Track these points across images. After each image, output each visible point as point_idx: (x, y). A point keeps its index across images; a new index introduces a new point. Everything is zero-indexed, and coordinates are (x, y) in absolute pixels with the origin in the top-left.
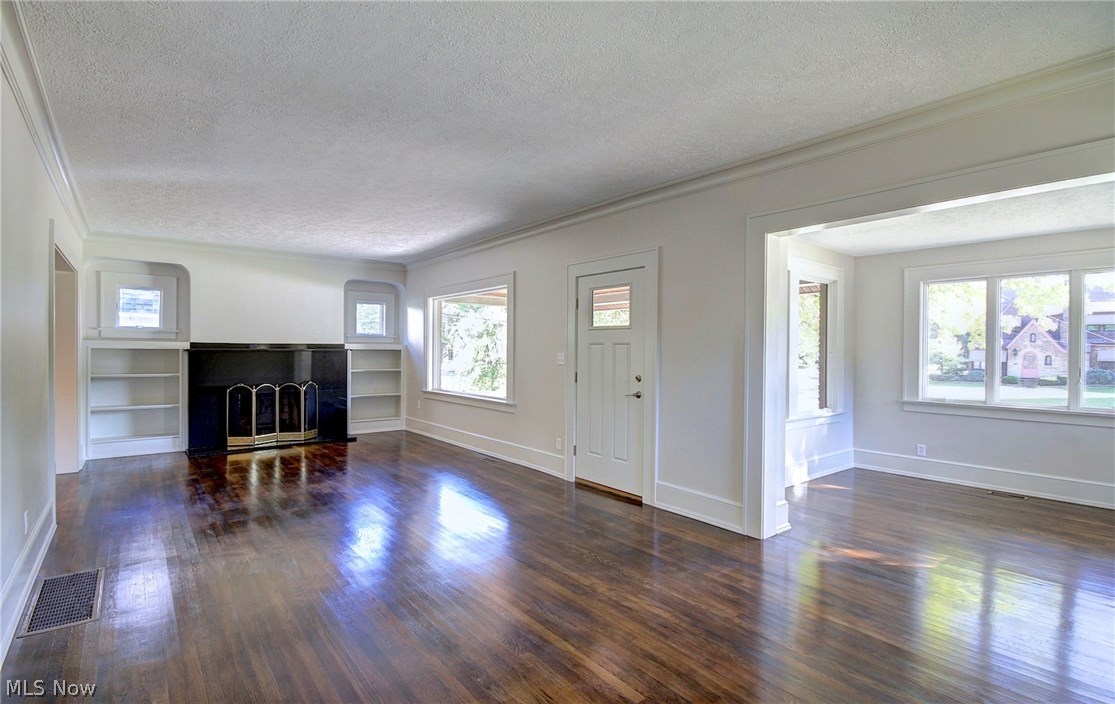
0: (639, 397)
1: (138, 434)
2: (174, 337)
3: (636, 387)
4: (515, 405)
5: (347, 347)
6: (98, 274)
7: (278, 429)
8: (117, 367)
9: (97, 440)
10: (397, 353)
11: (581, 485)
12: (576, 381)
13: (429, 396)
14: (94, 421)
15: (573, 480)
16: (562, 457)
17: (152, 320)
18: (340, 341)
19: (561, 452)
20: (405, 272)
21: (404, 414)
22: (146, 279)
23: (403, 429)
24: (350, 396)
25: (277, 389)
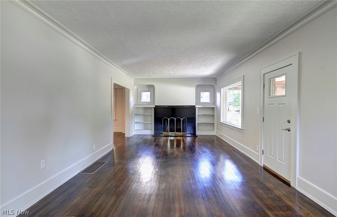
0: (289, 131)
1: (145, 129)
2: (152, 104)
3: (288, 126)
4: (244, 130)
5: (196, 106)
6: (138, 89)
7: (175, 131)
8: (141, 112)
9: (136, 129)
10: (213, 108)
11: (266, 169)
12: (263, 121)
13: (222, 124)
14: (136, 125)
15: (262, 166)
16: (258, 154)
17: (149, 100)
18: (194, 105)
19: (258, 152)
20: (216, 80)
21: (215, 130)
22: (147, 89)
23: (215, 135)
24: (197, 122)
25: (175, 119)
